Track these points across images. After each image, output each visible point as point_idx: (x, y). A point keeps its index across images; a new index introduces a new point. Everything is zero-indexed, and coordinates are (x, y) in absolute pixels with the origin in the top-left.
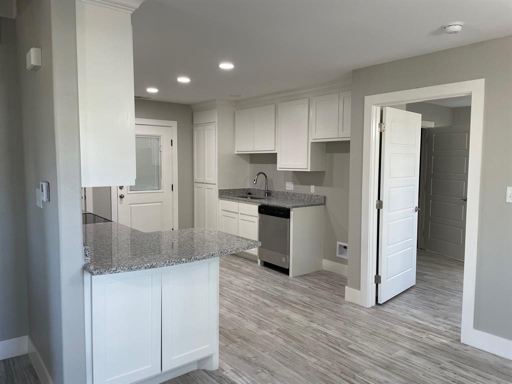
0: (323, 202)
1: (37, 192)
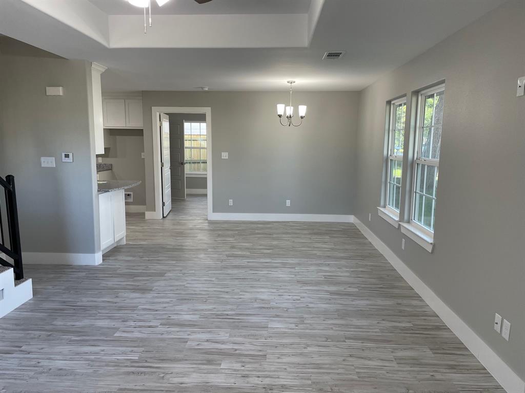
0: (110, 168)
1: (43, 159)
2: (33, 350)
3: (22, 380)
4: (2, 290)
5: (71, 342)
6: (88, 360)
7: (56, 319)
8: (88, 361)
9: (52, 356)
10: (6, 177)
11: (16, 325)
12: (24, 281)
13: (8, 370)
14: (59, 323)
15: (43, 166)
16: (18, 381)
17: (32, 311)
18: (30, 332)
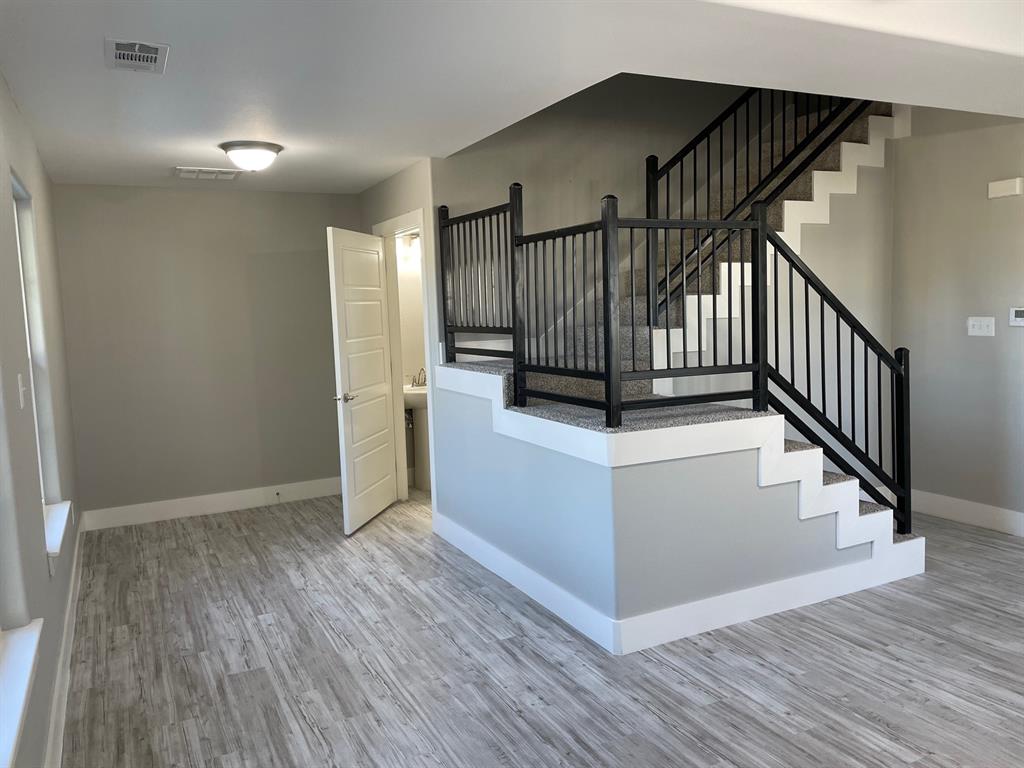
1: (971, 321)
2: (905, 658)
3: (878, 696)
4: (872, 542)
5: (976, 670)
6: (1003, 714)
7: (960, 621)
8: (1003, 716)
9: (935, 680)
10: (896, 352)
11: (887, 608)
12: (910, 538)
13: (859, 672)
14: (962, 630)
15: (970, 333)
16: (868, 695)
17: (918, 594)
18: (908, 627)
